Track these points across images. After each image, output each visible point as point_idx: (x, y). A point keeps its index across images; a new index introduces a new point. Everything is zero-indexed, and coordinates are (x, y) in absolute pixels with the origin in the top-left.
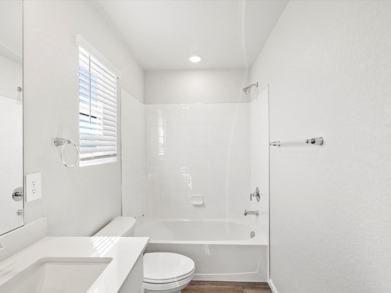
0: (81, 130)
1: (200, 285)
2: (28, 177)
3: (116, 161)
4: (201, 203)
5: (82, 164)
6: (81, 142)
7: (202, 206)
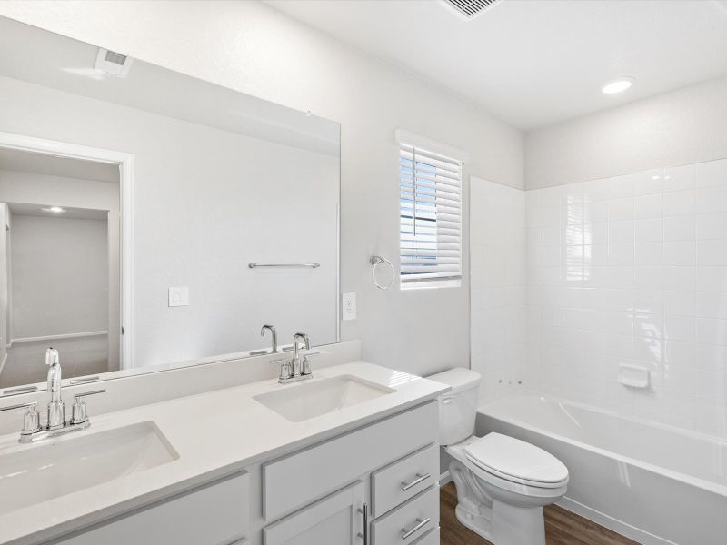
0: (403, 244)
1: (602, 533)
2: (344, 295)
3: (460, 286)
4: (643, 384)
5: (404, 287)
6: (403, 259)
7: (647, 390)
